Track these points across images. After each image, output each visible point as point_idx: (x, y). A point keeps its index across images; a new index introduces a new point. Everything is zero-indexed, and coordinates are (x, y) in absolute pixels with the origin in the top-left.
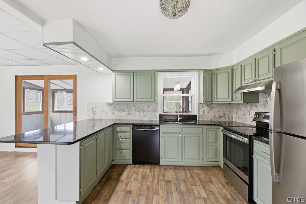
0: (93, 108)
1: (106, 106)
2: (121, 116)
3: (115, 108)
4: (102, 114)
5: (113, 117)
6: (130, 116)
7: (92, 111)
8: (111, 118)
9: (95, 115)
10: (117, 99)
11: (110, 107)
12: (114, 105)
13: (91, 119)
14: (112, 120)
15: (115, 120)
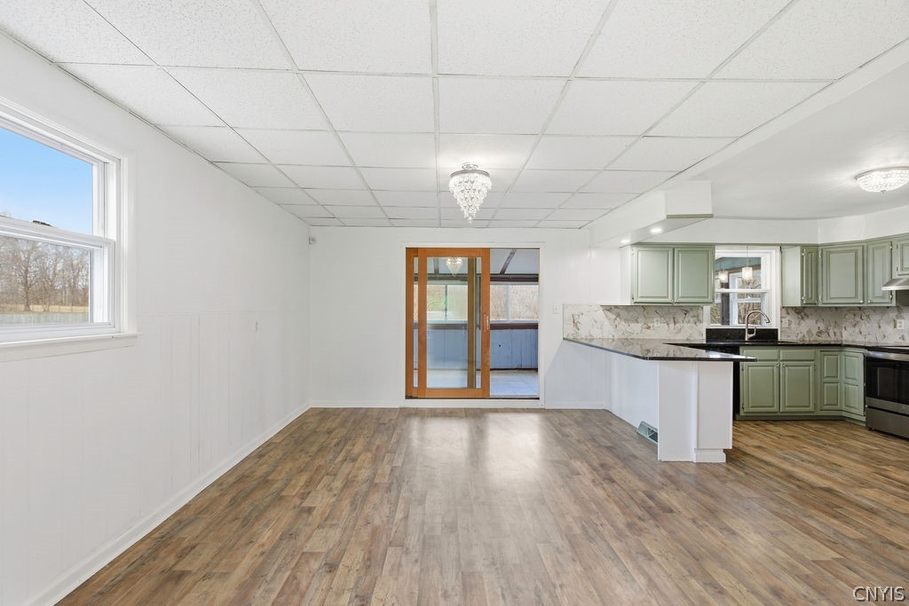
0: (575, 316)
1: (601, 312)
2: (631, 331)
3: (618, 315)
4: (593, 327)
5: (613, 333)
6: (648, 331)
7: (572, 322)
8: (611, 336)
9: (578, 329)
10: (641, 297)
11: (609, 313)
12: (616, 310)
13: (571, 337)
14: (613, 340)
15: (619, 339)
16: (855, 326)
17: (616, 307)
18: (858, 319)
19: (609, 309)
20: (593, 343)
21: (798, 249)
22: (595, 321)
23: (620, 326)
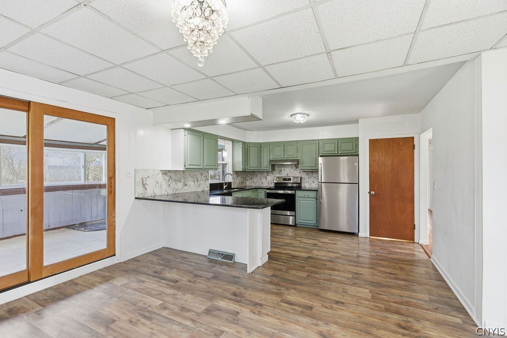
0: (143, 179)
1: (161, 175)
2: (177, 188)
3: (171, 177)
4: (156, 187)
5: (168, 191)
6: (185, 187)
7: (141, 184)
8: (166, 193)
9: (146, 189)
10: (189, 165)
11: (165, 176)
12: (170, 174)
13: (141, 196)
14: (168, 195)
15: (171, 194)
16: (251, 179)
17: (169, 171)
18: (253, 176)
19: (165, 173)
20: (156, 198)
21: (241, 143)
22: (157, 182)
23: (171, 185)
